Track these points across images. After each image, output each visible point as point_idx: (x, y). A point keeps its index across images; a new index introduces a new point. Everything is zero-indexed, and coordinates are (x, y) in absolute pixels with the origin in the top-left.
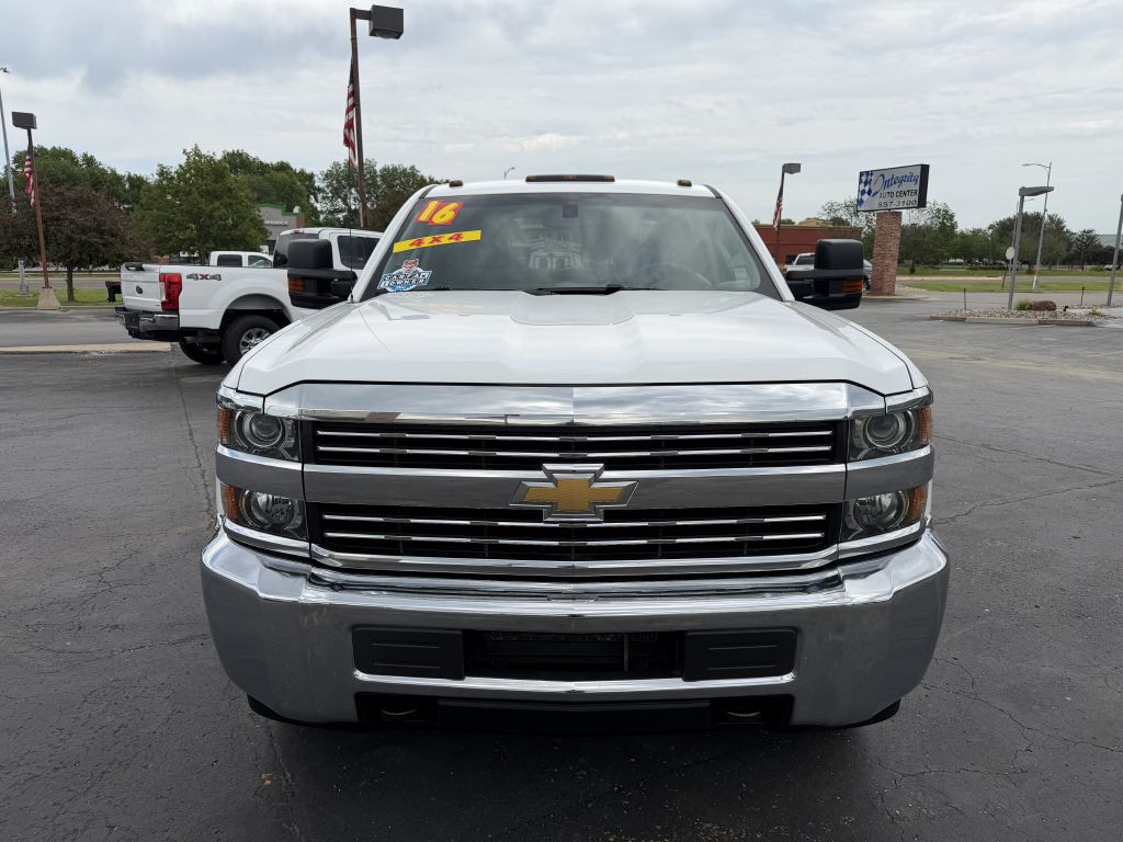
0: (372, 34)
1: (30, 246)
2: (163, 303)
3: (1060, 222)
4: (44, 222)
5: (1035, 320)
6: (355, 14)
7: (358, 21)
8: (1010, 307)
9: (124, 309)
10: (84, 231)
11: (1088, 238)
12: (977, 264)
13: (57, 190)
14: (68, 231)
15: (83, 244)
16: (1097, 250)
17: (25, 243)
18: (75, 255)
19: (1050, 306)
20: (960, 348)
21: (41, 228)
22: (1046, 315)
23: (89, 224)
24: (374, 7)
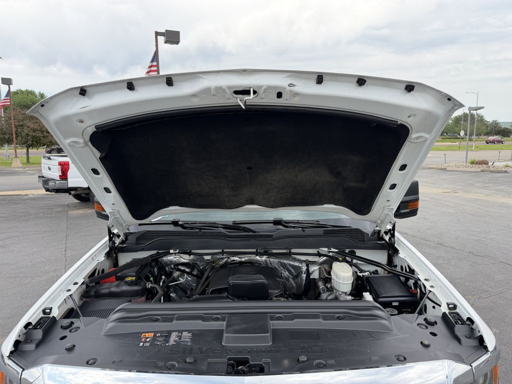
0: (165, 43)
1: (9, 138)
2: (60, 176)
3: (482, 117)
4: (15, 127)
5: (479, 170)
6: (157, 34)
7: (158, 37)
8: (466, 162)
9: (43, 177)
10: (34, 131)
11: (495, 124)
12: (445, 136)
13: (23, 112)
14: (26, 131)
15: (33, 137)
16: (500, 129)
17: (7, 137)
18: (30, 142)
19: (486, 163)
20: (447, 186)
21: (14, 130)
22: (484, 167)
23: (36, 128)
24: (166, 30)
